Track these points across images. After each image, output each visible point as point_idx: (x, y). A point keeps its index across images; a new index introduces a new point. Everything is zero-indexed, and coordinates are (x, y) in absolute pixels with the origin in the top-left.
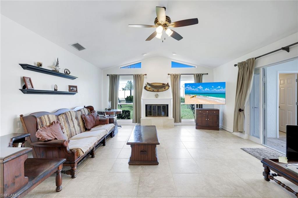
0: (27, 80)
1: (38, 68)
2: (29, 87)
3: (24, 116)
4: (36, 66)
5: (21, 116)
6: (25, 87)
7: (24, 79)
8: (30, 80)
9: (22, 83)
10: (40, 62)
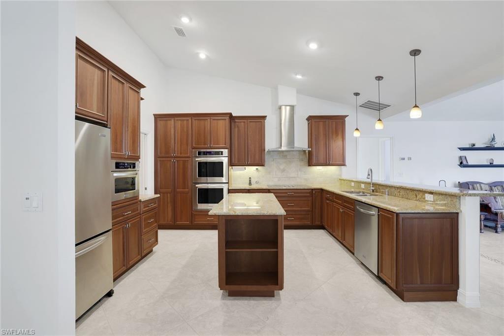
0: (463, 158)
1: (473, 148)
2: (465, 163)
3: (461, 182)
4: (471, 147)
5: (459, 182)
6: (461, 163)
7: (461, 158)
8: (466, 158)
9: (459, 160)
10: (474, 143)
